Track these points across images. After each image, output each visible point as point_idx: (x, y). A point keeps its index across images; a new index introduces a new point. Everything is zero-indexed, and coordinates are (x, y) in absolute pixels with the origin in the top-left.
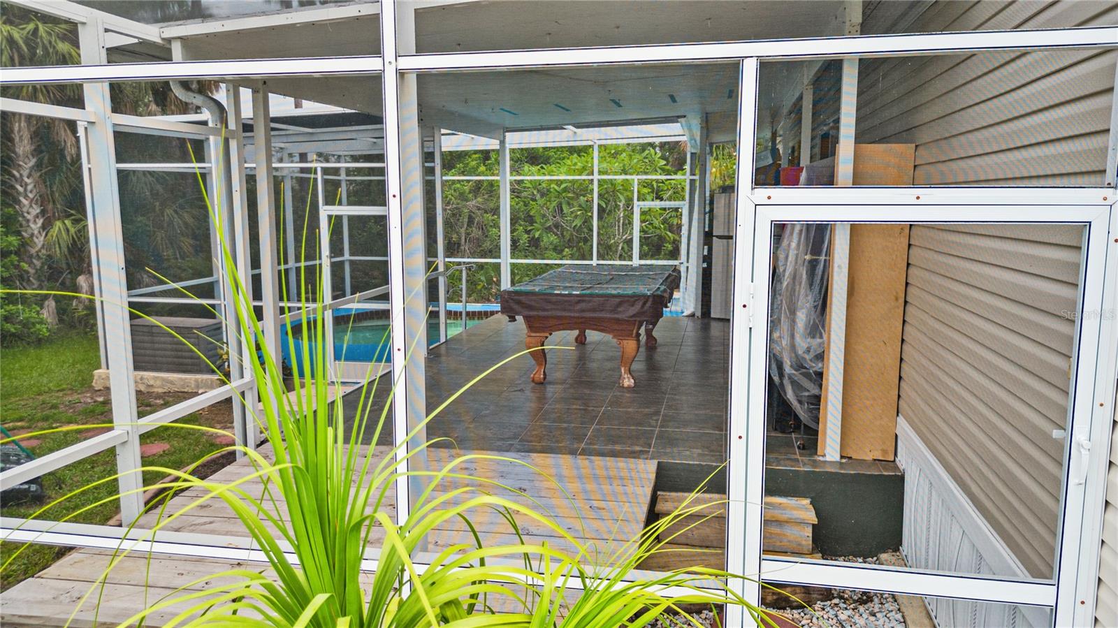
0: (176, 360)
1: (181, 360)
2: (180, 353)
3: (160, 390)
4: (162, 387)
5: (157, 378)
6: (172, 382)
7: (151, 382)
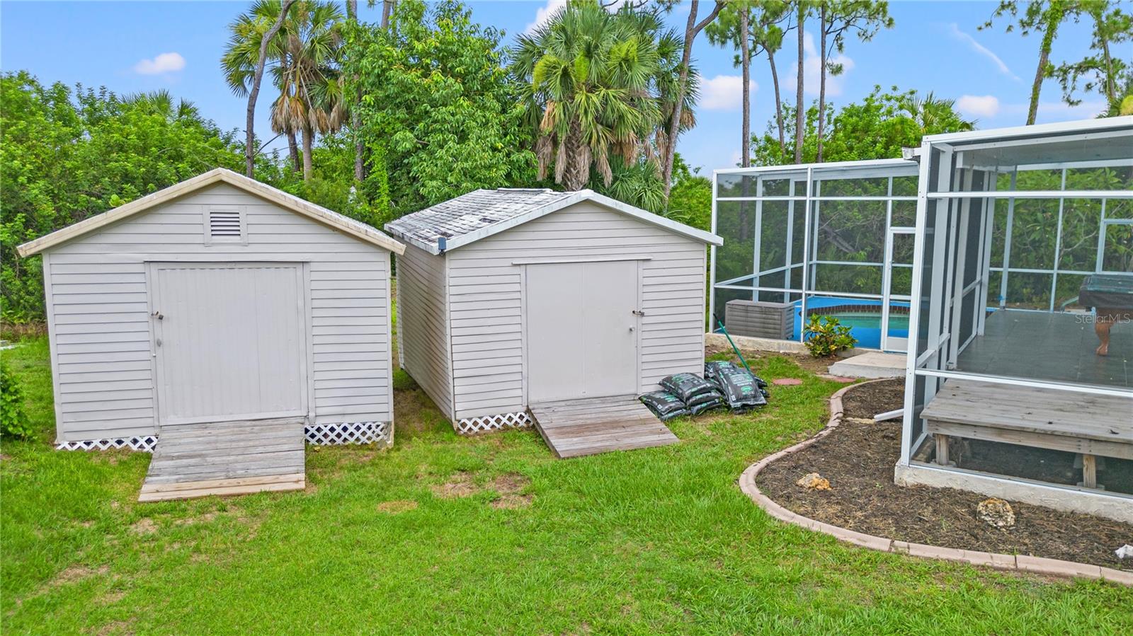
0: (762, 330)
1: (766, 330)
2: (766, 325)
3: (751, 349)
4: (753, 347)
5: (750, 341)
6: (760, 344)
7: (746, 343)
